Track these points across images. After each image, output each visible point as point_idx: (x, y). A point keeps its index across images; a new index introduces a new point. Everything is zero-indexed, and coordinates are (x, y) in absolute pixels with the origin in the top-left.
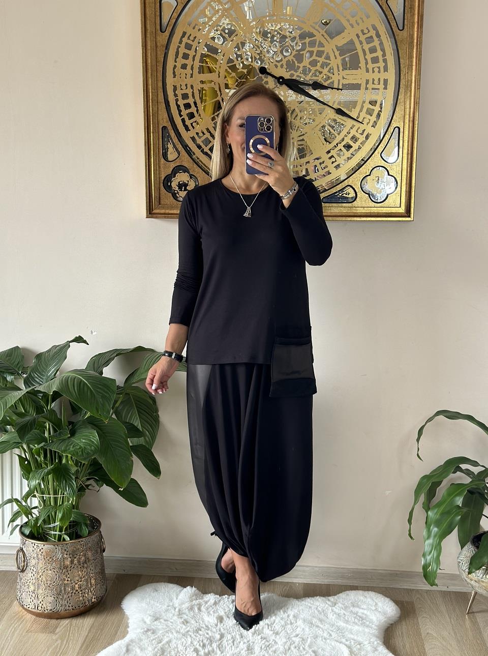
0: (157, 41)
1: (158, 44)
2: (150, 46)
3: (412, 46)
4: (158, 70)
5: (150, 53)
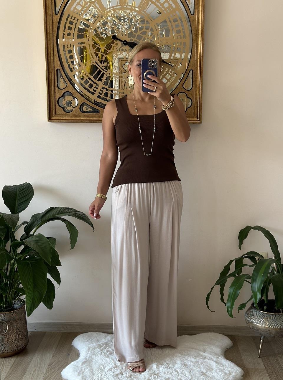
0: (53, 19)
1: (54, 21)
2: (49, 23)
3: (198, 24)
4: (54, 36)
5: (49, 27)
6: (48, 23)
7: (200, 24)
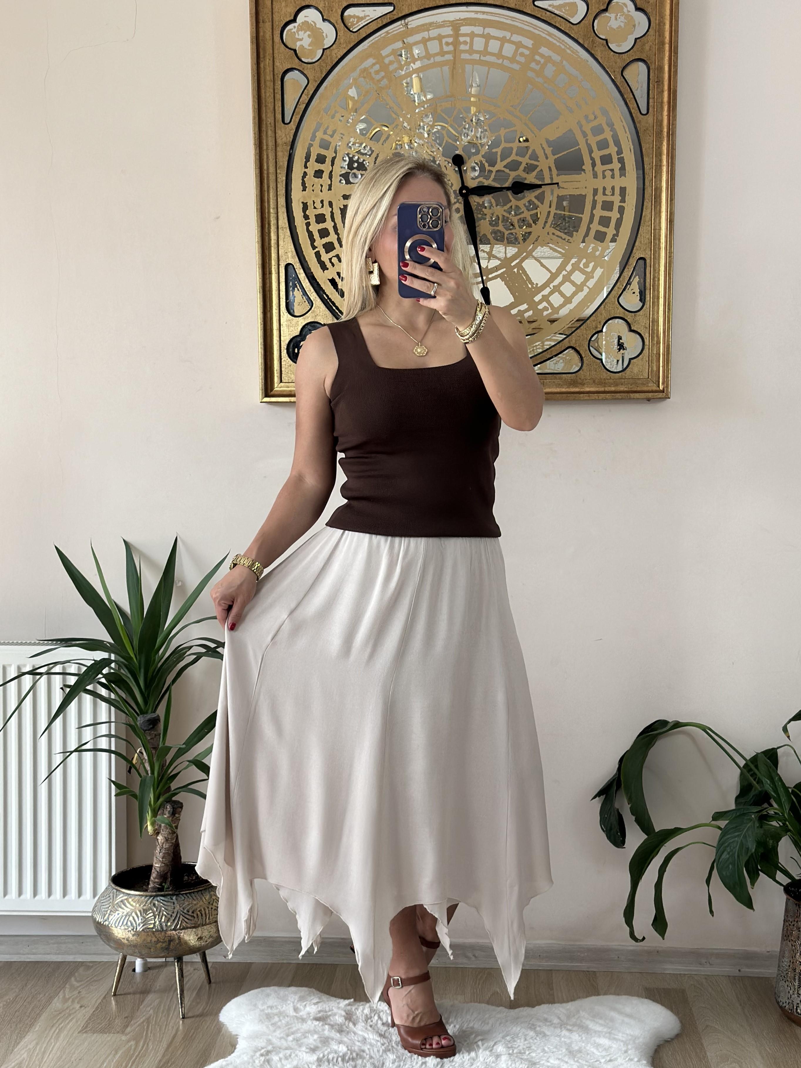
0: (277, 136)
1: (279, 141)
2: (267, 145)
3: (660, 138)
4: (279, 180)
5: (267, 155)
6: (265, 147)
7: (665, 139)
